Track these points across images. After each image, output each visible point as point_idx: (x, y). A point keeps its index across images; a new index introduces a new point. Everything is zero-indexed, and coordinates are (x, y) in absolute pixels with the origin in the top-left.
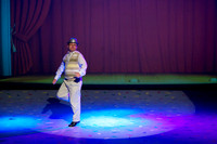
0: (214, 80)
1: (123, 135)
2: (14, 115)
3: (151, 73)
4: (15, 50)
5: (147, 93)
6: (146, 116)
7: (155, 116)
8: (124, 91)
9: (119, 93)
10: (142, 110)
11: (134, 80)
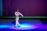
0: (46, 17)
1: (27, 29)
2: (3, 25)
3: (33, 16)
4: (3, 11)
5: (32, 20)
6: (32, 25)
7: (34, 25)
8: (27, 20)
9: (26, 20)
10: (31, 24)
11: (29, 17)
